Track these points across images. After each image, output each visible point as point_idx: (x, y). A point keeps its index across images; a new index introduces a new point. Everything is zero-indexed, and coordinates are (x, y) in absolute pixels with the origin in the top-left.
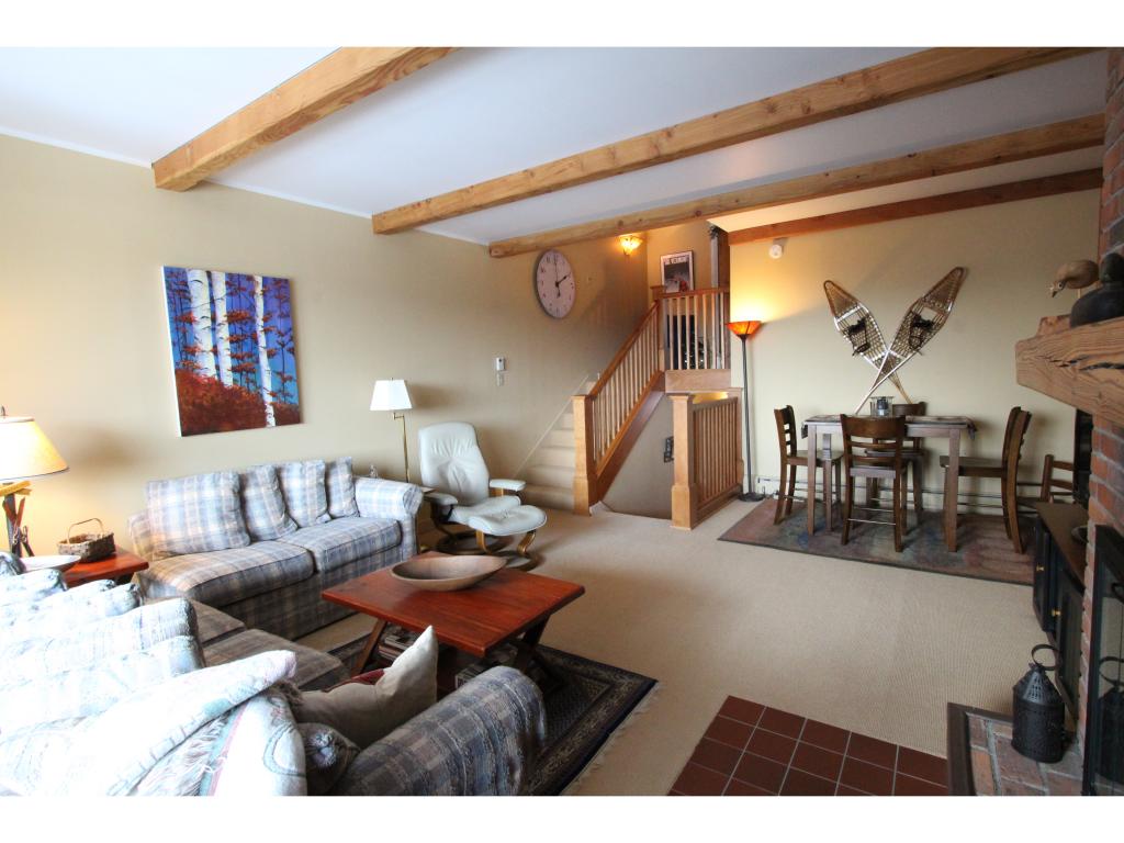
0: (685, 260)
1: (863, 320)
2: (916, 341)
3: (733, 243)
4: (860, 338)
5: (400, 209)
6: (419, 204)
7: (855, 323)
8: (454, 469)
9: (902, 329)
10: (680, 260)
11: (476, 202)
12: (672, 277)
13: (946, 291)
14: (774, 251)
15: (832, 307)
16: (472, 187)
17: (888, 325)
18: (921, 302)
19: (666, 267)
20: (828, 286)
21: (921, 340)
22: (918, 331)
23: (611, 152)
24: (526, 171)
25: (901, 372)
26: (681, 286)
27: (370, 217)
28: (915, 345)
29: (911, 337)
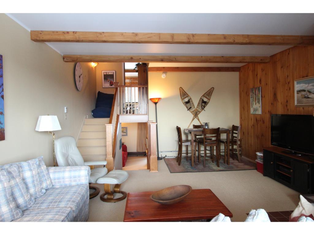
0: (112, 73)
1: (189, 100)
2: (203, 107)
3: (150, 71)
4: (188, 105)
5: (53, 32)
6: (68, 32)
7: (187, 101)
8: (70, 159)
9: (199, 103)
10: (110, 73)
11: (104, 39)
12: (107, 79)
13: (209, 94)
14: (163, 76)
15: (181, 95)
16: (103, 33)
17: (196, 102)
18: (203, 96)
19: (104, 75)
20: (181, 89)
21: (204, 107)
22: (204, 104)
23: (172, 36)
24: (133, 33)
25: (200, 116)
26: (110, 83)
27: (29, 30)
28: (203, 108)
29: (202, 106)
